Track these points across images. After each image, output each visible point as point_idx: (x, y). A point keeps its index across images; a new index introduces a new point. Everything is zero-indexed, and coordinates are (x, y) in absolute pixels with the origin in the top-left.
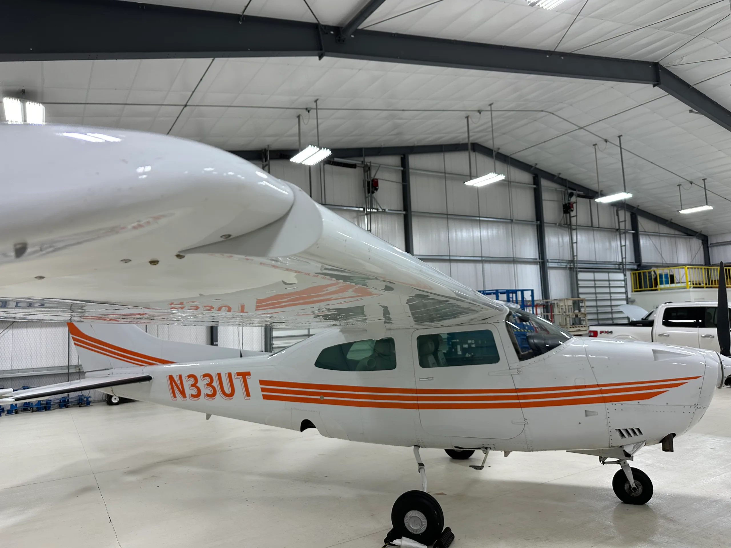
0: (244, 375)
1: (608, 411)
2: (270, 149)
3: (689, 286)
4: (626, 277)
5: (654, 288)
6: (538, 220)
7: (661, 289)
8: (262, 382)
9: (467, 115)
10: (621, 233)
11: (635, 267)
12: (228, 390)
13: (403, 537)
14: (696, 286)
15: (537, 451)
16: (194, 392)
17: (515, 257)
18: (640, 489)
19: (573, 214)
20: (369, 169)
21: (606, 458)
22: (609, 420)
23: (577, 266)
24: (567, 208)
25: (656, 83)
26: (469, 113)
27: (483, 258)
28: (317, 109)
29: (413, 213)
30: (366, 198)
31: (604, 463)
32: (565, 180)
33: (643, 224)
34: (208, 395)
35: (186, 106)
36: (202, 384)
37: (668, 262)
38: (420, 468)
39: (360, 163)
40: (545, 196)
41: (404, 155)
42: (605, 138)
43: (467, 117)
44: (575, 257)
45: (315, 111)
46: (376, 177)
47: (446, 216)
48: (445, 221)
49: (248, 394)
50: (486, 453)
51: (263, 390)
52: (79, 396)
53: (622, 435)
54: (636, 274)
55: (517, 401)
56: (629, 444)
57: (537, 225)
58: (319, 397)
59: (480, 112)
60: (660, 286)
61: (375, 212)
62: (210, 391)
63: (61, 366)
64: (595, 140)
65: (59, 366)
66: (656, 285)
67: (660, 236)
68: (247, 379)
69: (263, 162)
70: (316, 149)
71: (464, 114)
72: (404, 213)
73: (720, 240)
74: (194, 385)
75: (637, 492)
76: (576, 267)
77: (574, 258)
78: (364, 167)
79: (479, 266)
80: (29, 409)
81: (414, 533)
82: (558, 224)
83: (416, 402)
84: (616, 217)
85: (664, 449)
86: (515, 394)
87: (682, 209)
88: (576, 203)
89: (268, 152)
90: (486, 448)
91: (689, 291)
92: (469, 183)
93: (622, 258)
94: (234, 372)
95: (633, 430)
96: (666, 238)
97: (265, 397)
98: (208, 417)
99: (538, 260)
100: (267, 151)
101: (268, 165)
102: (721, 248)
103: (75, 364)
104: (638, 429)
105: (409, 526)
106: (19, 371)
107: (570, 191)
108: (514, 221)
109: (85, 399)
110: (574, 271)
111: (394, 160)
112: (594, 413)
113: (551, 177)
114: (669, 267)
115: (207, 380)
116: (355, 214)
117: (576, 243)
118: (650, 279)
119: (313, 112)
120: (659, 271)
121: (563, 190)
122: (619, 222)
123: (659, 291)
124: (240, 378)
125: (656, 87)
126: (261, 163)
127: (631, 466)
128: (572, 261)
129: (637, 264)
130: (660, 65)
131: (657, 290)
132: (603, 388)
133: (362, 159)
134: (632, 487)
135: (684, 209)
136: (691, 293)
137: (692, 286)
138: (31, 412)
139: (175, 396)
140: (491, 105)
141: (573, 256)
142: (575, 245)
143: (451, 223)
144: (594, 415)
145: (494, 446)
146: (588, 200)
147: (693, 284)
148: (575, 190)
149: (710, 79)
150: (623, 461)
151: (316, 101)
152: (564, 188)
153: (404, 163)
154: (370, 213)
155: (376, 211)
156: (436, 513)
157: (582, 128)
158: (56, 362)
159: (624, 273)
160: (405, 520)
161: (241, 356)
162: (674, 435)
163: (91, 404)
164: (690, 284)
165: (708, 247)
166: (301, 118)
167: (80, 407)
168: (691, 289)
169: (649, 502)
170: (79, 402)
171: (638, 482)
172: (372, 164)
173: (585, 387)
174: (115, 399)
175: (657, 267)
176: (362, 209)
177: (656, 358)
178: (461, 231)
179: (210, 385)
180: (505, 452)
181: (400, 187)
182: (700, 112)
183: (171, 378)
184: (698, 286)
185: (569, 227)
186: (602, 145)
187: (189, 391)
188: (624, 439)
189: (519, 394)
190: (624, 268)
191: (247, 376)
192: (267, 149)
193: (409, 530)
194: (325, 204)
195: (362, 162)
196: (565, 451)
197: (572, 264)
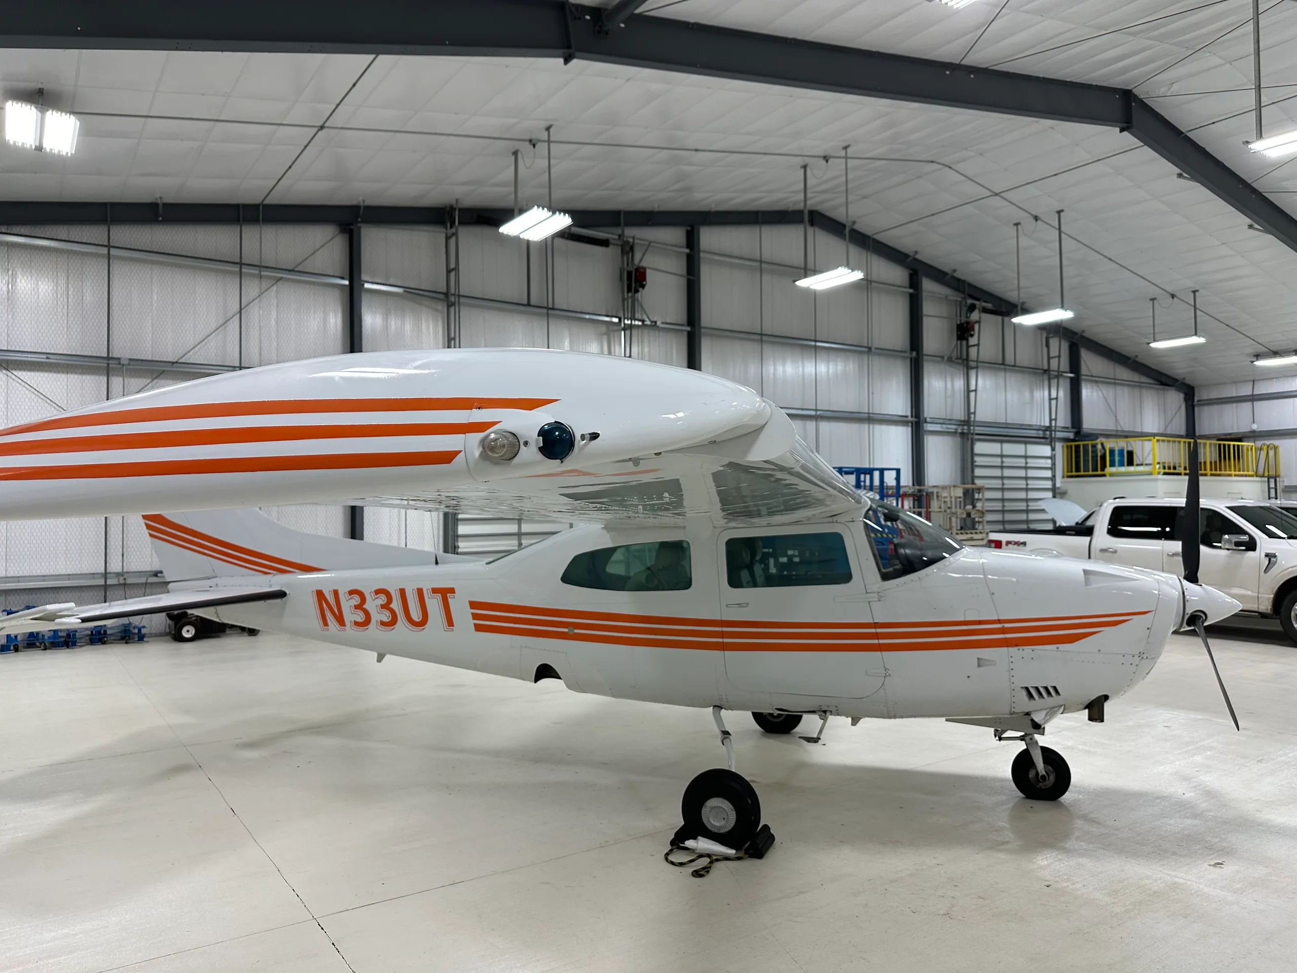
0: (445, 593)
1: (1011, 660)
2: (460, 206)
3: (1157, 470)
4: (1054, 452)
5: (1099, 472)
6: (914, 350)
7: (1111, 475)
8: (473, 605)
9: (804, 164)
10: (1052, 376)
11: (1071, 436)
12: (416, 615)
13: (699, 838)
14: (1169, 471)
15: (902, 717)
16: (360, 617)
17: (871, 412)
18: (1052, 778)
19: (973, 341)
20: (632, 248)
21: (1004, 731)
22: (1012, 673)
23: (974, 430)
24: (964, 331)
25: (1126, 125)
26: (807, 160)
27: (818, 413)
28: (549, 141)
29: (703, 331)
30: (624, 300)
31: (1000, 739)
32: (964, 281)
33: (1090, 362)
34: (383, 623)
35: (322, 127)
36: (372, 605)
37: (1126, 429)
38: (725, 738)
39: (616, 237)
40: (928, 308)
41: (692, 227)
42: (1034, 213)
43: (805, 167)
44: (972, 416)
45: (546, 144)
46: (644, 264)
47: (759, 337)
48: (756, 347)
49: (450, 623)
50: (825, 720)
51: (475, 616)
52: (123, 625)
53: (1030, 696)
54: (1071, 446)
55: (876, 641)
56: (1039, 710)
57: (911, 359)
58: (566, 630)
59: (826, 159)
60: (1109, 470)
61: (638, 326)
62: (386, 617)
63: (92, 572)
64: (1019, 215)
65: (87, 572)
66: (1103, 467)
67: (1115, 384)
68: (449, 600)
69: (447, 229)
70: (546, 213)
71: (800, 161)
72: (689, 329)
73: (1214, 394)
74: (359, 607)
75: (1047, 782)
76: (972, 431)
77: (969, 417)
78: (622, 246)
79: (811, 425)
80: (38, 644)
81: (716, 831)
82: (946, 358)
83: (720, 640)
84: (1045, 349)
85: (1091, 719)
86: (873, 630)
87: (1155, 340)
88: (979, 322)
89: (457, 212)
90: (825, 712)
91: (1156, 480)
92: (802, 283)
93: (1051, 420)
94: (427, 587)
95: (1046, 688)
96: (1126, 390)
97: (478, 628)
98: (380, 658)
99: (910, 418)
100: (455, 209)
101: (455, 234)
102: (1215, 408)
103: (116, 571)
104: (1055, 688)
105: (709, 821)
106: (20, 579)
107: (970, 301)
108: (873, 349)
109: (136, 631)
110: (968, 439)
111: (674, 236)
112: (991, 663)
113: (940, 276)
114: (1126, 437)
115: (382, 599)
116: (603, 328)
117: (976, 391)
118: (1095, 457)
119: (542, 148)
120: (1109, 444)
121: (959, 299)
122: (1049, 358)
123: (1107, 478)
124: (438, 598)
125: (1126, 133)
126: (444, 230)
127: (1041, 744)
128: (967, 422)
129: (1074, 430)
130: (1134, 94)
131: (1104, 475)
132: (1008, 625)
133: (619, 231)
134: (1040, 774)
135: (1157, 341)
136: (1159, 483)
137: (1162, 471)
138: (43, 650)
139: (325, 623)
140: (846, 148)
141: (969, 413)
142: (972, 395)
143: (767, 349)
144: (991, 665)
145: (836, 709)
146: (1000, 318)
147: (1164, 468)
148: (978, 300)
149: (1214, 123)
150: (1030, 737)
151: (548, 129)
152: (961, 295)
153: (692, 241)
154: (631, 327)
155: (640, 323)
156: (750, 801)
157: (996, 194)
158: (83, 566)
159: (1051, 445)
160: (703, 811)
161: (437, 563)
162: (1106, 698)
163: (145, 639)
164: (1159, 468)
165: (1193, 406)
166: (520, 155)
167: (127, 643)
168: (1161, 477)
169: (1064, 797)
170: (123, 635)
171: (1049, 767)
172: (636, 241)
173: (980, 622)
174: (188, 631)
175: (1107, 436)
176: (616, 320)
177: (1087, 582)
178: (784, 364)
179: (386, 606)
180: (853, 719)
181: (683, 282)
182: (1193, 178)
183: (320, 594)
184: (1172, 471)
185: (965, 362)
186: (1028, 224)
187: (350, 616)
188: (1032, 702)
189: (879, 630)
190: (1053, 436)
191: (448, 595)
192: (455, 206)
193: (709, 827)
194: (553, 309)
195: (620, 236)
196: (944, 719)
197: (965, 427)
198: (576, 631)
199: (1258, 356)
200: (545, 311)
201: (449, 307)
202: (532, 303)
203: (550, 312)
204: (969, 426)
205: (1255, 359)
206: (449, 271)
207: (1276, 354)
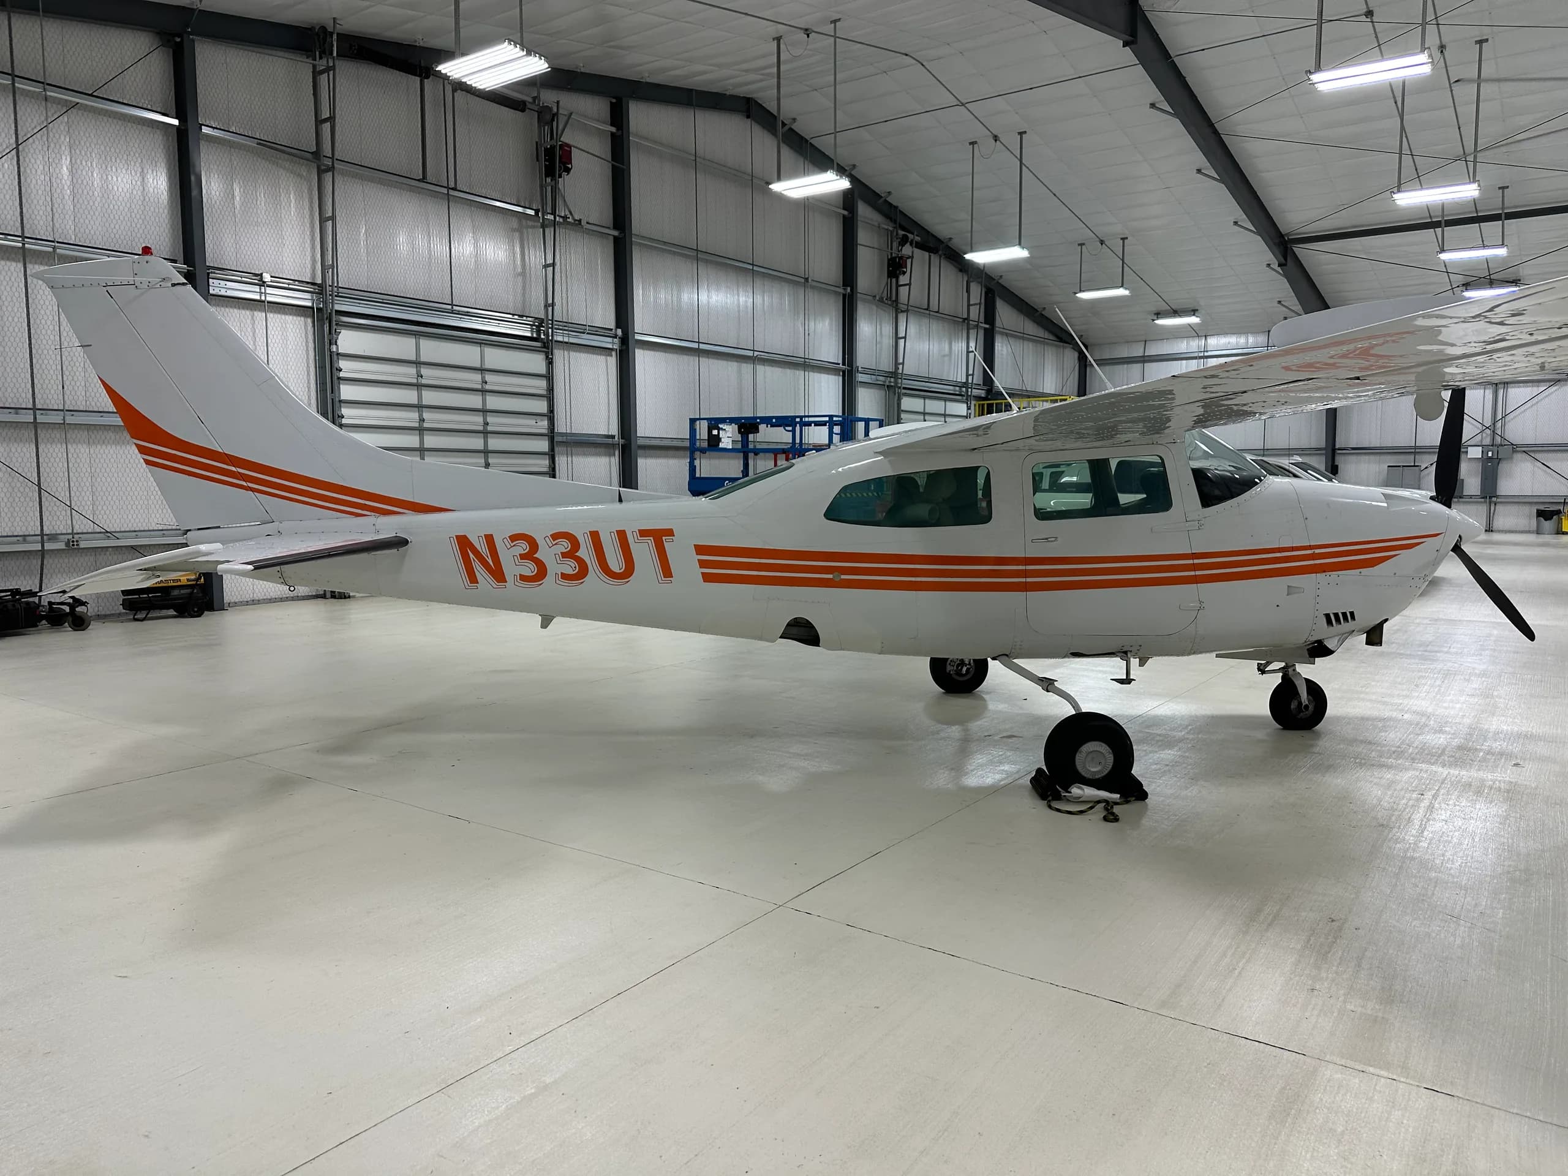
0: (659, 537)
1: (1318, 586)
2: (339, 29)
4: (970, 411)
6: (847, 286)
8: (700, 549)
9: (780, 34)
10: (971, 326)
11: (983, 393)
12: (616, 563)
16: (529, 569)
17: (807, 357)
19: (903, 279)
20: (555, 116)
21: (1268, 663)
22: (1318, 600)
23: (901, 383)
24: (895, 267)
25: (1130, 39)
26: (781, 30)
27: (756, 353)
29: (634, 239)
30: (541, 186)
31: (1263, 672)
32: (896, 207)
33: (1005, 315)
34: (565, 577)
36: (549, 553)
37: (1027, 389)
39: (530, 100)
40: (863, 236)
41: (618, 99)
42: (995, 133)
44: (900, 367)
46: (566, 138)
47: (695, 253)
48: (691, 265)
49: (667, 572)
50: (1126, 661)
51: (703, 564)
53: (1329, 622)
54: (983, 405)
55: (1193, 573)
56: (1334, 636)
57: (844, 296)
58: (831, 576)
59: (807, 32)
61: (559, 224)
64: (979, 132)
67: (1023, 338)
68: (666, 544)
69: (316, 60)
70: (517, 52)
71: (772, 30)
72: (616, 233)
73: (1106, 354)
74: (528, 557)
75: (1307, 712)
76: (899, 385)
77: (897, 368)
78: (539, 113)
79: (747, 368)
81: (1093, 776)
82: (877, 298)
83: (1023, 580)
84: (965, 295)
85: (1369, 642)
86: (1191, 562)
87: (1081, 291)
88: (912, 257)
89: (335, 37)
90: (1126, 653)
92: (776, 187)
93: (967, 376)
94: (631, 529)
95: (1345, 614)
96: (1031, 344)
97: (707, 578)
98: (546, 623)
99: (841, 366)
100: (333, 33)
101: (331, 70)
104: (1352, 614)
105: (1084, 767)
107: (901, 233)
108: (810, 280)
110: (895, 393)
111: (597, 108)
113: (873, 198)
114: (1029, 397)
115: (564, 545)
116: (514, 223)
117: (905, 338)
121: (891, 229)
122: (969, 305)
124: (649, 541)
125: (1127, 48)
126: (311, 61)
127: (1304, 676)
128: (894, 374)
129: (986, 388)
130: (1139, 5)
132: (1317, 551)
133: (534, 92)
134: (1303, 704)
135: (1084, 291)
139: (473, 579)
140: (836, 21)
141: (897, 364)
142: (901, 342)
143: (702, 269)
144: (1299, 592)
146: (927, 254)
148: (909, 232)
149: (1203, 50)
152: (891, 224)
153: (618, 117)
154: (552, 224)
155: (563, 221)
157: (963, 105)
159: (967, 403)
160: (1077, 757)
161: (620, 500)
162: (1386, 620)
165: (1085, 368)
169: (1318, 726)
171: (1310, 699)
172: (558, 109)
173: (1293, 549)
176: (532, 212)
177: (1389, 506)
179: (571, 554)
180: (1142, 661)
181: (607, 171)
182: (1176, 112)
183: (463, 543)
185: (895, 305)
186: (986, 145)
187: (513, 568)
188: (1331, 628)
189: (1196, 561)
190: (969, 394)
191: (664, 538)
192: (331, 28)
193: (1083, 774)
194: (455, 189)
195: (534, 98)
196: (1214, 654)
197: (892, 380)
198: (843, 577)
199: (1158, 315)
200: (445, 191)
201: (320, 172)
202: (429, 178)
203: (452, 192)
204: (896, 378)
205: (1155, 318)
206: (319, 122)
207: (1176, 313)
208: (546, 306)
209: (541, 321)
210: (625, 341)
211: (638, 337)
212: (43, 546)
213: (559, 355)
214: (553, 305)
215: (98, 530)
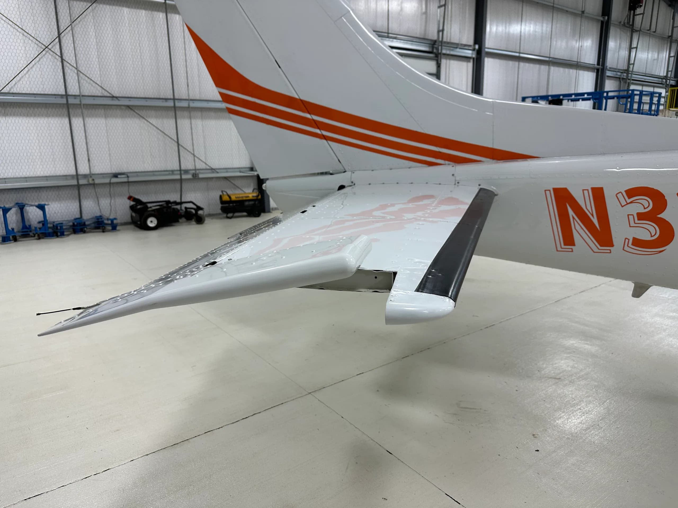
4: (667, 94)
6: (605, 16)
10: (672, 41)
11: (675, 83)
17: (579, 61)
19: (639, 11)
23: (631, 77)
24: (634, 3)
27: (551, 59)
44: (631, 66)
52: (96, 217)
54: (675, 90)
57: (602, 22)
63: (65, 174)
65: (61, 174)
76: (629, 78)
77: (628, 67)
79: (544, 68)
80: (31, 234)
82: (622, 23)
84: (672, 21)
93: (668, 72)
99: (596, 66)
103: (84, 173)
106: (6, 180)
108: (585, 12)
109: (110, 222)
110: (626, 82)
117: (636, 48)
122: (673, 28)
128: (627, 71)
129: (676, 79)
138: (37, 239)
141: (629, 64)
142: (633, 51)
143: (525, 8)
158: (57, 169)
159: (666, 89)
163: (118, 229)
167: (103, 232)
170: (97, 225)
174: (151, 222)
185: (631, 27)
190: (668, 83)
197: (625, 74)
204: (628, 74)
208: (439, 31)
209: (435, 41)
210: (479, 52)
211: (487, 50)
212: (181, 177)
213: (444, 62)
214: (443, 30)
215: (208, 168)
